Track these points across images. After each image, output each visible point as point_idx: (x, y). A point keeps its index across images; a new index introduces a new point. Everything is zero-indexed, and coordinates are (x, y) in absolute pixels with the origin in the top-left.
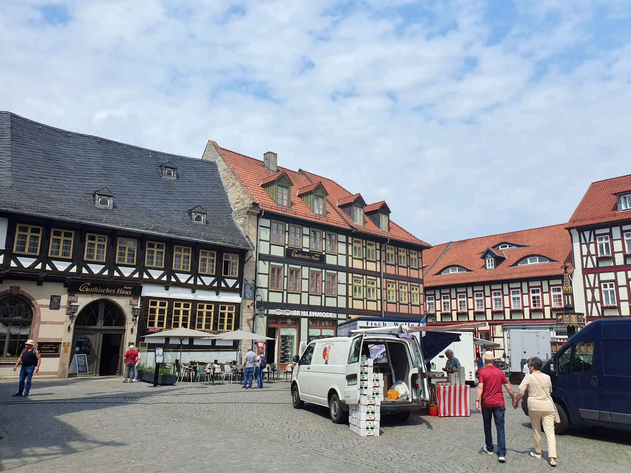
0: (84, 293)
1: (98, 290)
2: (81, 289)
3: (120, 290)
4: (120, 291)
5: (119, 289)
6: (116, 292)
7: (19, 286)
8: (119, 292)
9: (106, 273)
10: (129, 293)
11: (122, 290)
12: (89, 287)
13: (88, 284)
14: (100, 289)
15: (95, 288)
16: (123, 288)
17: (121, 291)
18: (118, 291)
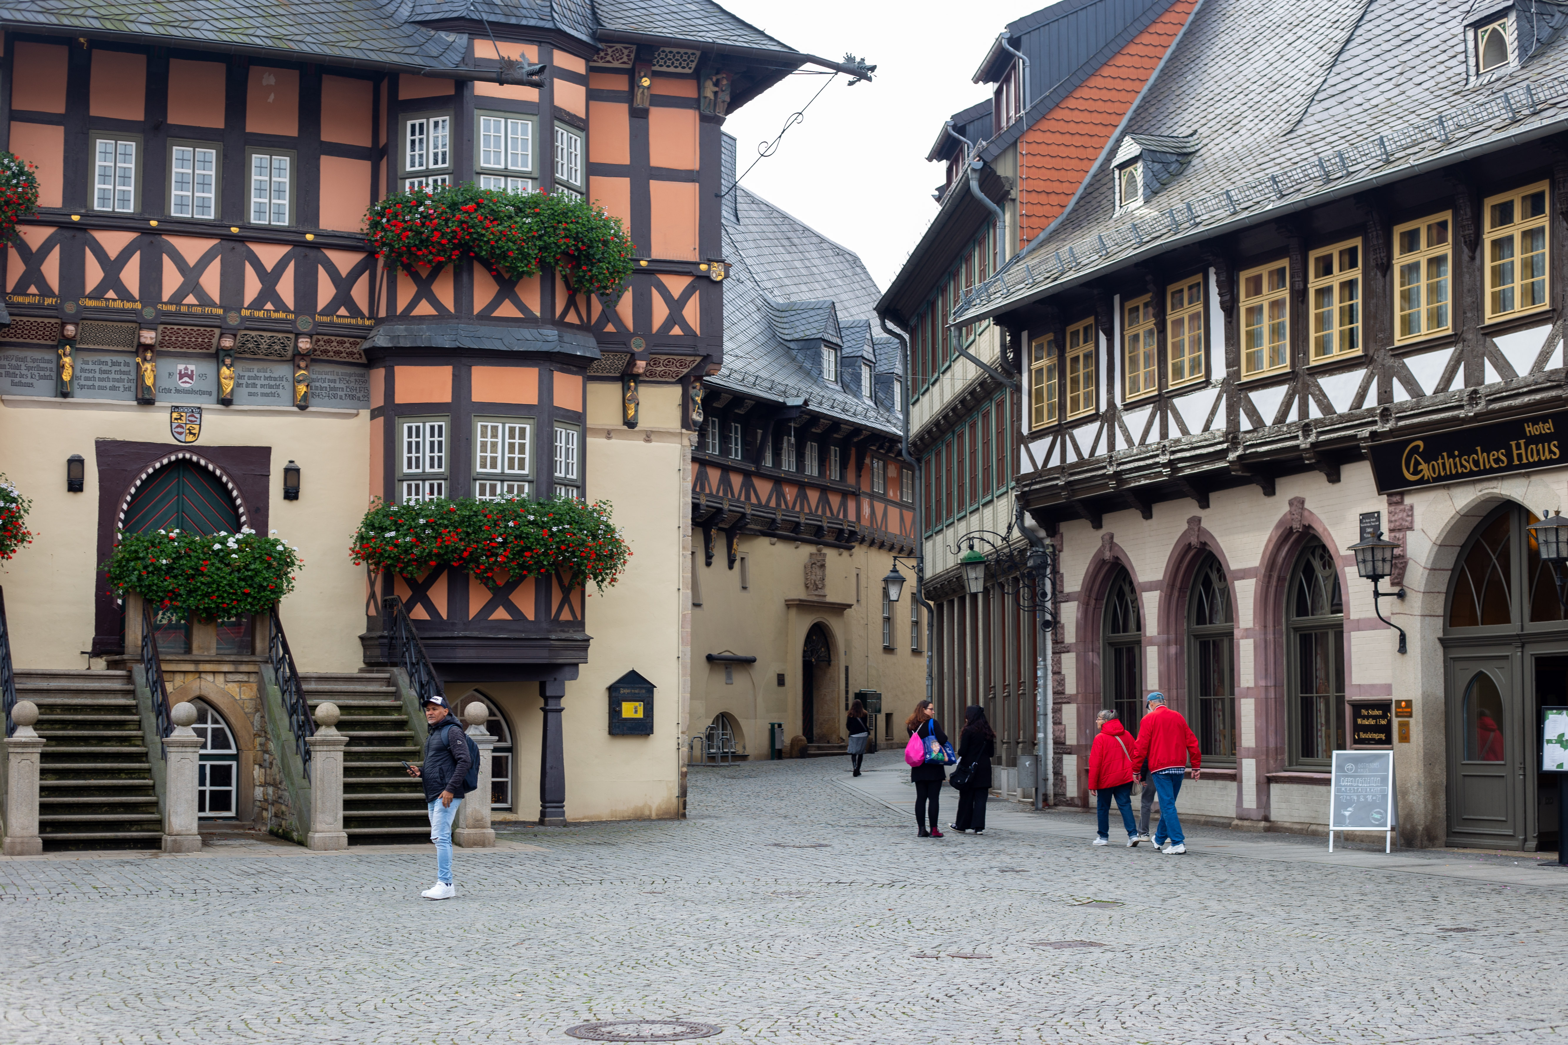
0: (1424, 484)
1: (1456, 467)
2: (1408, 469)
3: (1518, 447)
4: (1520, 450)
5: (1513, 443)
6: (1509, 455)
7: (1301, 495)
8: (1520, 456)
9: (1458, 383)
10: (1551, 451)
11: (1522, 442)
12: (1429, 456)
13: (1418, 447)
14: (1460, 456)
15: (1443, 458)
16: (1523, 435)
17: (1523, 451)
18: (1515, 452)
